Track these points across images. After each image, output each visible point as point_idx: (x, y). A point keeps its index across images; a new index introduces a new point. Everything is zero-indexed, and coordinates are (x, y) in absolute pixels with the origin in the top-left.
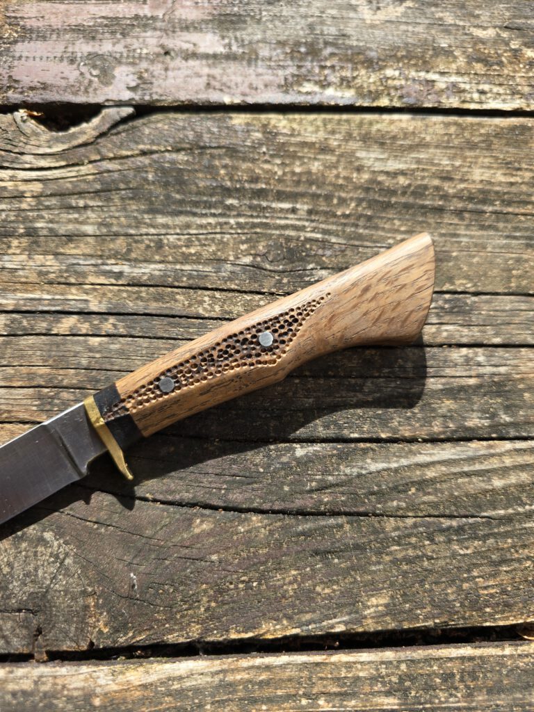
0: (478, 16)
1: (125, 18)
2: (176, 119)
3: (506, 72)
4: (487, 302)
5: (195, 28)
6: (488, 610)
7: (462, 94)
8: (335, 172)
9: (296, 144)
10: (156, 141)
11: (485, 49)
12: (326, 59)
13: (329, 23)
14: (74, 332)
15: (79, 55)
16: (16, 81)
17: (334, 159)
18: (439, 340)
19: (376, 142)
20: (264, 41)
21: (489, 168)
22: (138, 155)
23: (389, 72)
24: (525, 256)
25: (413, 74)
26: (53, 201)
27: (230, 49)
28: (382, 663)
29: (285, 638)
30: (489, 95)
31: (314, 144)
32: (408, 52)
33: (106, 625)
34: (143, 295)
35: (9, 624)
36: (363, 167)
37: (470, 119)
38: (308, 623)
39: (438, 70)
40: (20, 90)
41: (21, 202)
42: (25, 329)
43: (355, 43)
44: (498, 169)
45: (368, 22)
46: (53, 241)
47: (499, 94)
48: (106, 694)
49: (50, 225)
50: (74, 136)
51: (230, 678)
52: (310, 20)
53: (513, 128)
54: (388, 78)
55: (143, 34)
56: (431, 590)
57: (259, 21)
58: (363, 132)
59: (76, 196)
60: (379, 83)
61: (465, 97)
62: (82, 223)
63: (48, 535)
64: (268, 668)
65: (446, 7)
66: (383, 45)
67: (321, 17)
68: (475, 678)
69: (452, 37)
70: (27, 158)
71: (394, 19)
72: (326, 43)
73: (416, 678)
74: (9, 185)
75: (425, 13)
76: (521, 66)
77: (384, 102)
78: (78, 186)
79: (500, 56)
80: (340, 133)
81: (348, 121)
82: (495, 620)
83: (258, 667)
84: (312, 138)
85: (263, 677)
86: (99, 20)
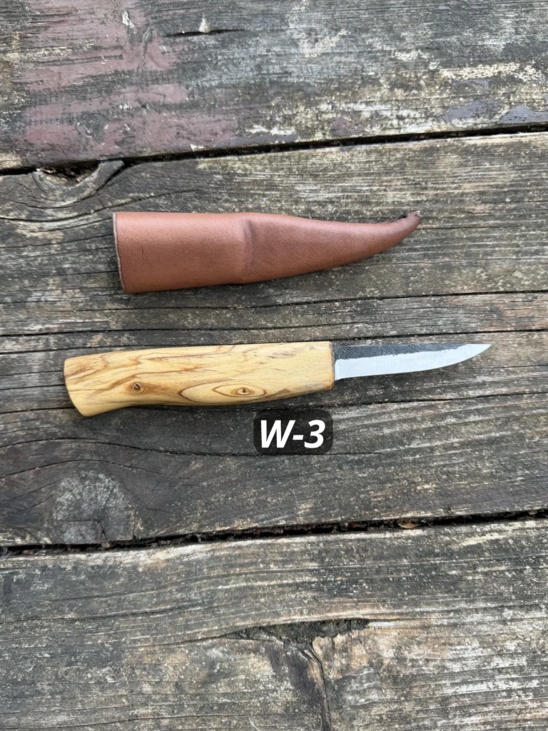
0: (402, 39)
1: (107, 75)
2: (155, 168)
3: (423, 95)
4: (389, 304)
5: (164, 79)
6: (376, 510)
7: (384, 122)
8: (279, 205)
9: (249, 183)
10: (142, 189)
11: (406, 73)
12: (272, 98)
13: (274, 61)
14: (102, 344)
15: (75, 115)
16: (30, 144)
17: (278, 193)
18: (351, 335)
19: (311, 175)
20: (220, 86)
21: (401, 190)
22: (130, 203)
23: (324, 107)
24: (422, 265)
25: (343, 106)
26: (73, 246)
27: (193, 97)
28: (308, 543)
29: (249, 529)
30: (407, 120)
31: (262, 181)
32: (340, 83)
33: (142, 526)
34: (146, 315)
35: (84, 528)
36: (301, 198)
37: (389, 146)
38: (263, 520)
39: (365, 100)
40: (35, 152)
41: (50, 249)
42: (68, 345)
43: (296, 80)
44: (408, 190)
45: (307, 56)
46: (78, 278)
47: (415, 119)
48: (145, 566)
49: (74, 266)
50: (81, 190)
51: (217, 554)
52: (259, 60)
53: (425, 150)
54: (323, 112)
55: (123, 90)
56: (339, 499)
57: (215, 67)
58: (301, 166)
59: (89, 241)
60: (315, 119)
61: (386, 124)
62: (95, 263)
63: (101, 476)
64: (239, 547)
65: (374, 32)
66: (320, 79)
67: (267, 55)
68: (366, 551)
69: (379, 64)
70: (49, 212)
71: (329, 51)
72: (272, 83)
73: (329, 552)
74: (39, 234)
75: (356, 41)
76: (437, 87)
77: (318, 137)
78: (89, 232)
79: (418, 79)
80: (283, 169)
81: (288, 157)
82: (381, 517)
83: (234, 547)
84: (260, 177)
85: (237, 552)
86: (86, 80)
